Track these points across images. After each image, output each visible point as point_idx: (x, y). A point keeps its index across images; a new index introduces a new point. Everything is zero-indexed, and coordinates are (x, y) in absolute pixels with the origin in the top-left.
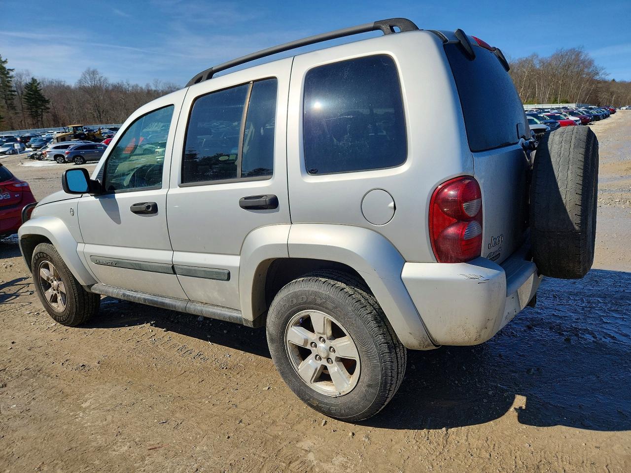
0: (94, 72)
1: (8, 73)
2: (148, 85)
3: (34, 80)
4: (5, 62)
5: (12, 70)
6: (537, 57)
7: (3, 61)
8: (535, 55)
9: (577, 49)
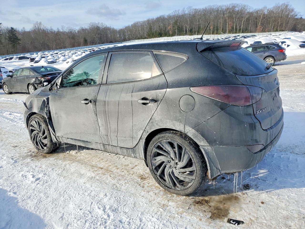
0: (40, 23)
3: (12, 28)
6: (266, 8)
8: (265, 7)
9: (286, 3)
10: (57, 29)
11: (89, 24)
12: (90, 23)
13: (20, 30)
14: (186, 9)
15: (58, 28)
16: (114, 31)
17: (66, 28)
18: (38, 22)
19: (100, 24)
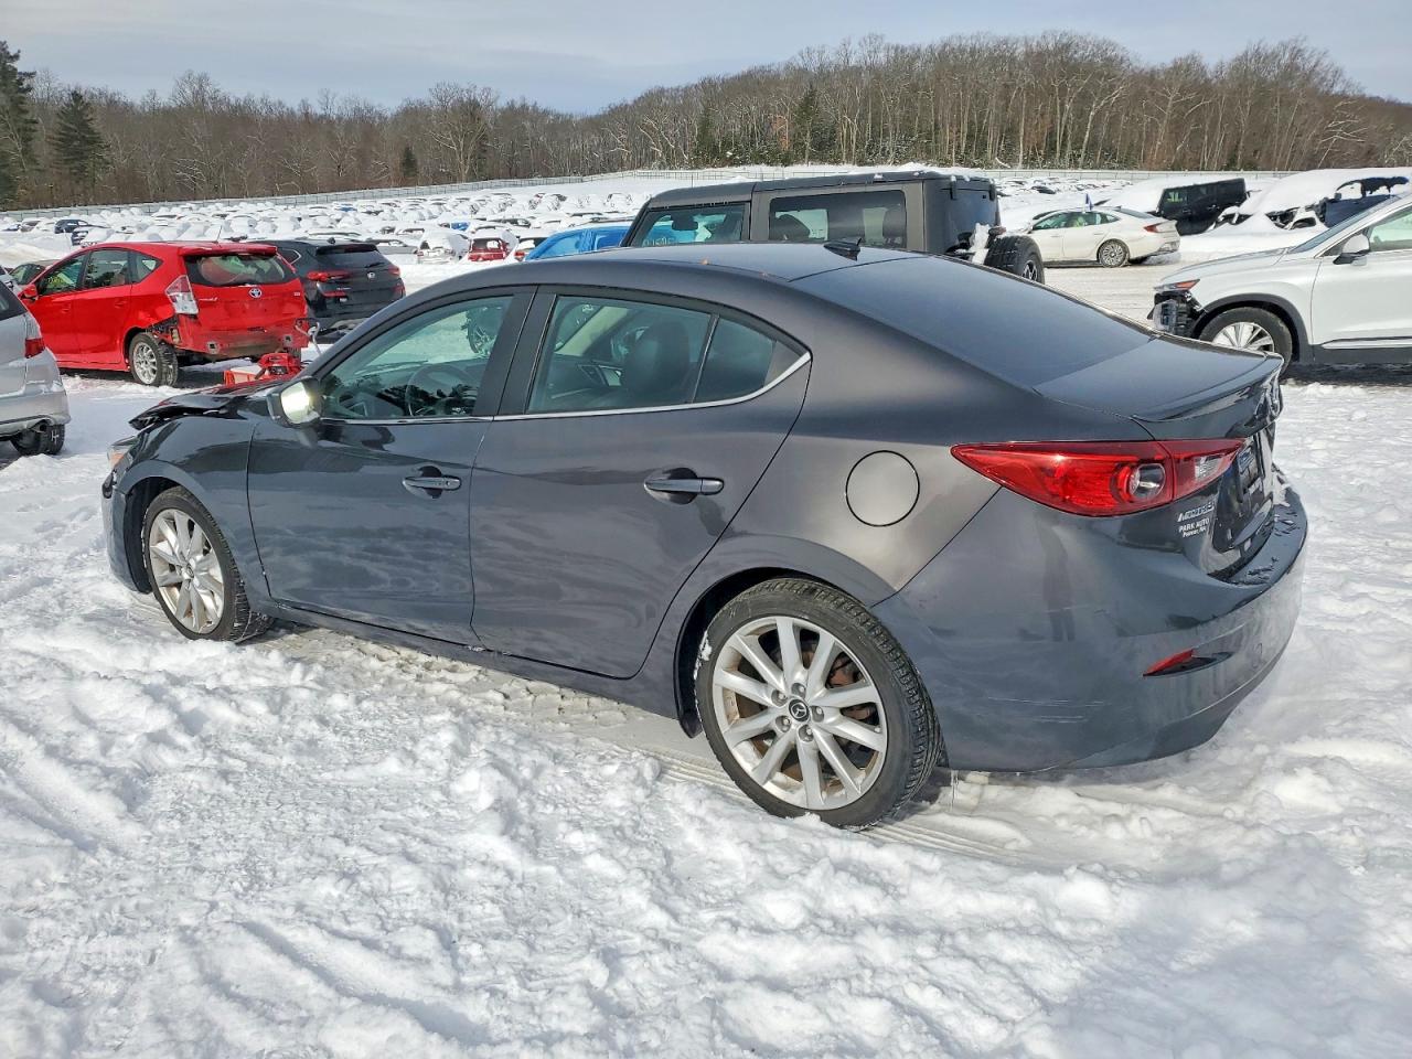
0: (202, 80)
1: (20, 82)
2: (305, 104)
3: (76, 96)
4: (16, 57)
5: (30, 75)
7: (12, 54)
9: (1296, 43)
10: (299, 102)
11: (430, 90)
12: (433, 86)
13: (138, 102)
14: (854, 46)
15: (303, 101)
16: (561, 126)
17: (340, 103)
18: (196, 75)
19: (478, 91)
